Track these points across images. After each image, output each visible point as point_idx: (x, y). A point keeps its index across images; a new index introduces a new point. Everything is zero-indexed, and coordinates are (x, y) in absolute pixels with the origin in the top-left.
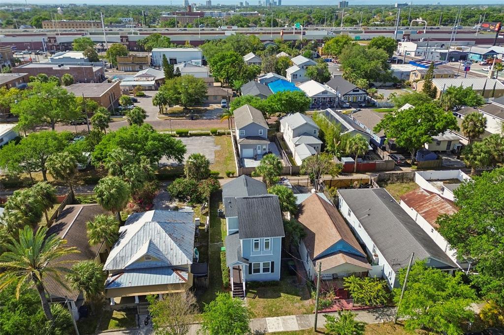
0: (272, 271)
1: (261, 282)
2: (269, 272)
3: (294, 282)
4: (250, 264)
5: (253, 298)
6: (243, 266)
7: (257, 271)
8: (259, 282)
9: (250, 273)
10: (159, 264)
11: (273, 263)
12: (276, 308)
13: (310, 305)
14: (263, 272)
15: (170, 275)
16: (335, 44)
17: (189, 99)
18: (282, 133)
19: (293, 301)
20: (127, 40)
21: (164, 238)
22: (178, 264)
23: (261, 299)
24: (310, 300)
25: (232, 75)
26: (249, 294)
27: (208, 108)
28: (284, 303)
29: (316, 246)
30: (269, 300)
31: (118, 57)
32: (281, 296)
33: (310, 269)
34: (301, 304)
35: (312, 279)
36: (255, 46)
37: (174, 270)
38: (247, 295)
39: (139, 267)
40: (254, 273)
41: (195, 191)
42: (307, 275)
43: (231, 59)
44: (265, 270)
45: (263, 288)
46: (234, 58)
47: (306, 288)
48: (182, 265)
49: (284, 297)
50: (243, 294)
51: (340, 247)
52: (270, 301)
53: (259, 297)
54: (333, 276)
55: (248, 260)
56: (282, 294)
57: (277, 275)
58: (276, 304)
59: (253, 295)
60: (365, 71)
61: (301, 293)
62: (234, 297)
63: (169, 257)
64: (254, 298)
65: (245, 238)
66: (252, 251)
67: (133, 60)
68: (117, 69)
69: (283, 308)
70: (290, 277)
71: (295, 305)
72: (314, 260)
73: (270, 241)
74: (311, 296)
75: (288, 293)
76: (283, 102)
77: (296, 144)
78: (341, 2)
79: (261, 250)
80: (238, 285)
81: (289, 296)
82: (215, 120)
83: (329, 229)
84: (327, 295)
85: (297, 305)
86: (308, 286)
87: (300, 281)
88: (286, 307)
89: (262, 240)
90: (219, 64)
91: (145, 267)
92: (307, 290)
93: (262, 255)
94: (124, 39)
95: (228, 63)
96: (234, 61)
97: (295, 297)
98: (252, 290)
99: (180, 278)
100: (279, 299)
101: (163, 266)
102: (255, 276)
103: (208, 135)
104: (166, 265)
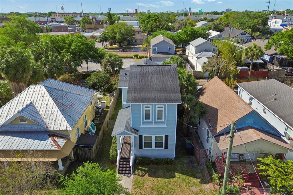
0: (166, 147)
1: (153, 159)
2: (162, 147)
3: (191, 162)
4: (141, 137)
5: (141, 176)
6: (132, 137)
7: (149, 145)
8: (150, 158)
9: (141, 147)
10: (35, 128)
11: (167, 137)
12: (166, 190)
13: (211, 191)
14: (156, 147)
15: (45, 141)
16: (226, 18)
17: (122, 37)
18: (187, 56)
19: (190, 183)
20: (96, 20)
21: (47, 101)
22: (55, 129)
23: (151, 178)
24: (211, 184)
25: (154, 28)
26: (137, 171)
27: (136, 46)
28: (177, 185)
29: (219, 121)
30: (160, 179)
31: (86, 24)
32: (175, 177)
33: (210, 148)
34: (199, 188)
35: (213, 160)
36: (172, 20)
37: (50, 136)
38: (136, 173)
39: (12, 130)
40: (145, 147)
41: (108, 83)
42: (207, 156)
43: (155, 18)
44: (158, 145)
45: (154, 166)
46: (157, 17)
47: (206, 169)
48: (60, 131)
49: (179, 178)
50: (130, 170)
51: (249, 122)
52: (160, 182)
53: (149, 176)
54: (240, 158)
55: (138, 131)
56: (176, 174)
57: (171, 152)
58: (167, 186)
59: (141, 173)
60: (249, 26)
61: (200, 175)
62: (119, 173)
63: (47, 121)
64: (143, 176)
65: (134, 102)
66: (143, 120)
67: (95, 26)
68: (86, 32)
69: (177, 191)
70: (187, 156)
71: (192, 188)
72: (217, 137)
73: (163, 109)
74: (211, 180)
75: (183, 174)
76: (189, 33)
77: (198, 57)
78: (227, 9)
79: (152, 120)
80: (125, 160)
81: (185, 177)
82: (140, 52)
83: (234, 103)
84: (233, 180)
85: (194, 189)
86: (208, 168)
87: (198, 162)
88: (179, 190)
89: (154, 107)
90: (146, 21)
91: (18, 130)
92: (207, 172)
93: (154, 126)
94: (94, 19)
95: (152, 20)
96: (156, 19)
97: (192, 178)
98: (141, 167)
99: (54, 145)
100: (172, 180)
101: (39, 130)
102: (146, 152)
103: (132, 58)
104: (42, 129)
